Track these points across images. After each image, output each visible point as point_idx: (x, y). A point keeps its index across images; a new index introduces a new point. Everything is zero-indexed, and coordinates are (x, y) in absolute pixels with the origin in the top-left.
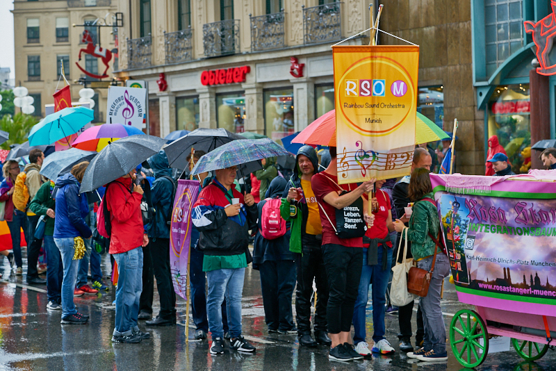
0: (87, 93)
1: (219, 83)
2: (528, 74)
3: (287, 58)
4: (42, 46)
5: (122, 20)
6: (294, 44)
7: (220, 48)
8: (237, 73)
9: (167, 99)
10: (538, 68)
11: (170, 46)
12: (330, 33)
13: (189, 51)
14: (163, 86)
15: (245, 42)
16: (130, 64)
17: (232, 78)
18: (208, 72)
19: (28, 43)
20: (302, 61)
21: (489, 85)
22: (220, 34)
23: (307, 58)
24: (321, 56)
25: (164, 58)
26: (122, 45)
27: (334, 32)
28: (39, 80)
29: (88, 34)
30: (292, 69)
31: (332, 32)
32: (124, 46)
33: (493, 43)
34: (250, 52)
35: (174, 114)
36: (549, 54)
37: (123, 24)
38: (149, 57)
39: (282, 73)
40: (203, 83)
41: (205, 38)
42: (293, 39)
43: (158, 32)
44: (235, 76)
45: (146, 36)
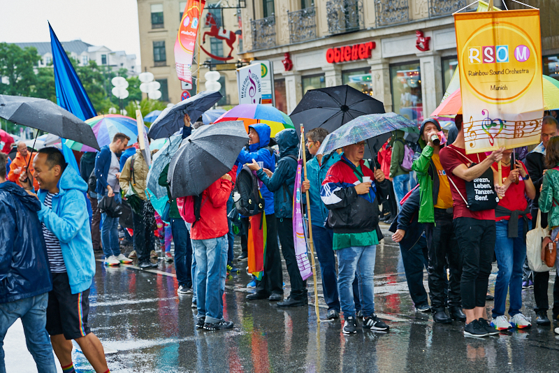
0: (213, 76)
1: (345, 60)
3: (413, 32)
4: (167, 31)
5: (245, 1)
6: (419, 17)
7: (344, 25)
8: (362, 49)
11: (293, 25)
12: (456, 5)
13: (313, 29)
14: (289, 66)
15: (369, 17)
16: (254, 45)
17: (358, 54)
18: (333, 49)
19: (153, 28)
20: (428, 34)
22: (343, 10)
23: (433, 31)
24: (447, 28)
25: (289, 37)
26: (246, 26)
27: (459, 3)
28: (165, 66)
29: (211, 16)
30: (418, 43)
31: (457, 3)
32: (248, 27)
34: (375, 28)
35: (300, 93)
37: (245, 5)
38: (273, 37)
39: (407, 47)
40: (329, 61)
41: (329, 16)
42: (418, 13)
43: (281, 11)
44: (360, 52)
45: (270, 17)
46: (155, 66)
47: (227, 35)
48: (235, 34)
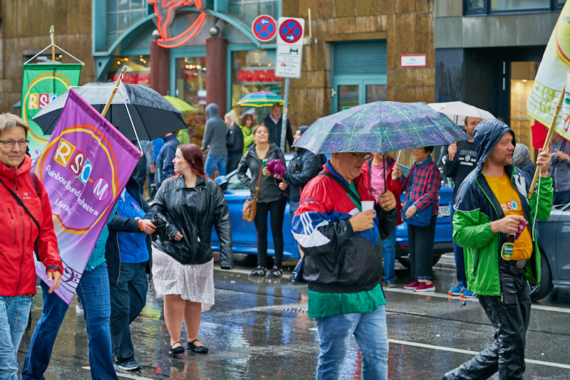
2: (149, 45)
10: (159, 40)
21: (109, 56)
33: (114, 12)
36: (171, 26)
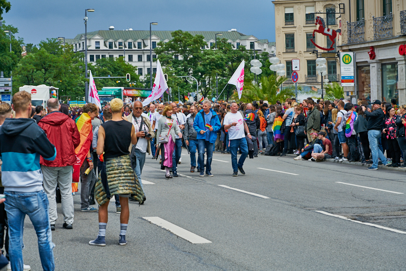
0: (323, 61)
4: (295, 27)
5: (344, 9)
9: (375, 65)
11: (377, 27)
13: (391, 31)
14: (373, 56)
16: (349, 40)
18: (404, 45)
25: (373, 36)
28: (293, 52)
29: (319, 19)
32: (345, 27)
35: (380, 76)
37: (344, 11)
38: (362, 36)
40: (400, 54)
41: (402, 21)
43: (369, 17)
45: (361, 20)
46: (286, 52)
47: (330, 33)
48: (336, 32)
